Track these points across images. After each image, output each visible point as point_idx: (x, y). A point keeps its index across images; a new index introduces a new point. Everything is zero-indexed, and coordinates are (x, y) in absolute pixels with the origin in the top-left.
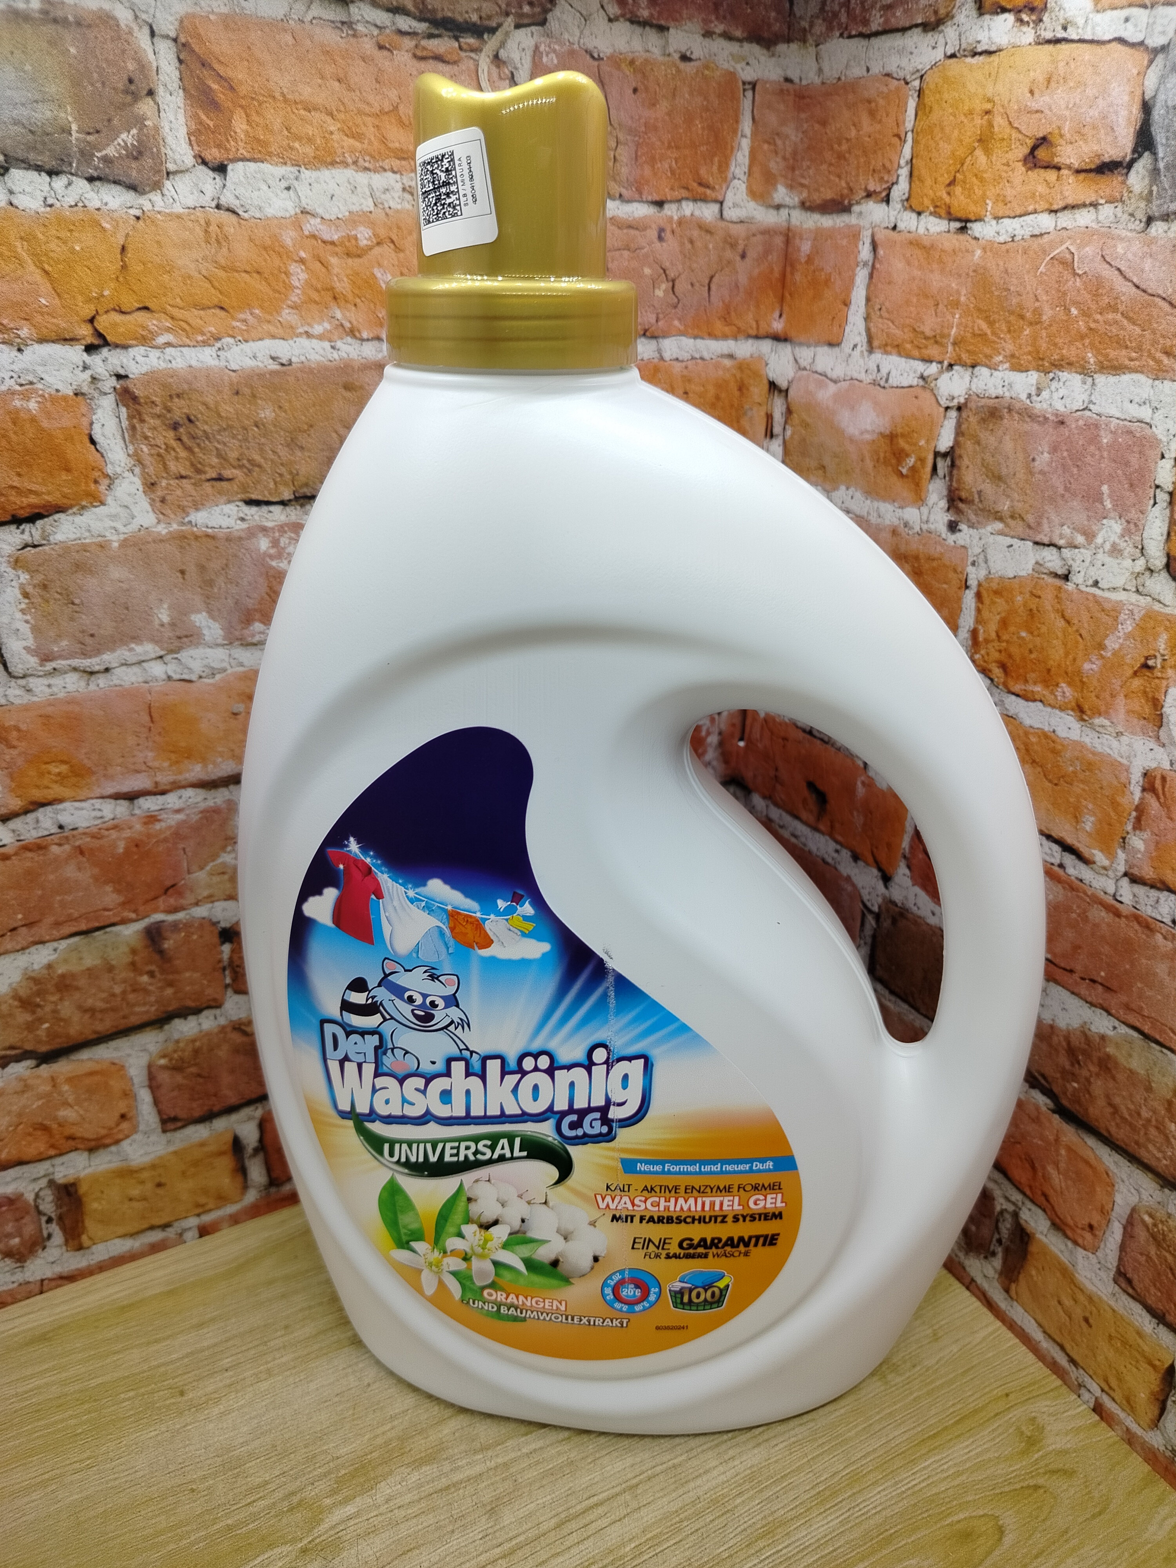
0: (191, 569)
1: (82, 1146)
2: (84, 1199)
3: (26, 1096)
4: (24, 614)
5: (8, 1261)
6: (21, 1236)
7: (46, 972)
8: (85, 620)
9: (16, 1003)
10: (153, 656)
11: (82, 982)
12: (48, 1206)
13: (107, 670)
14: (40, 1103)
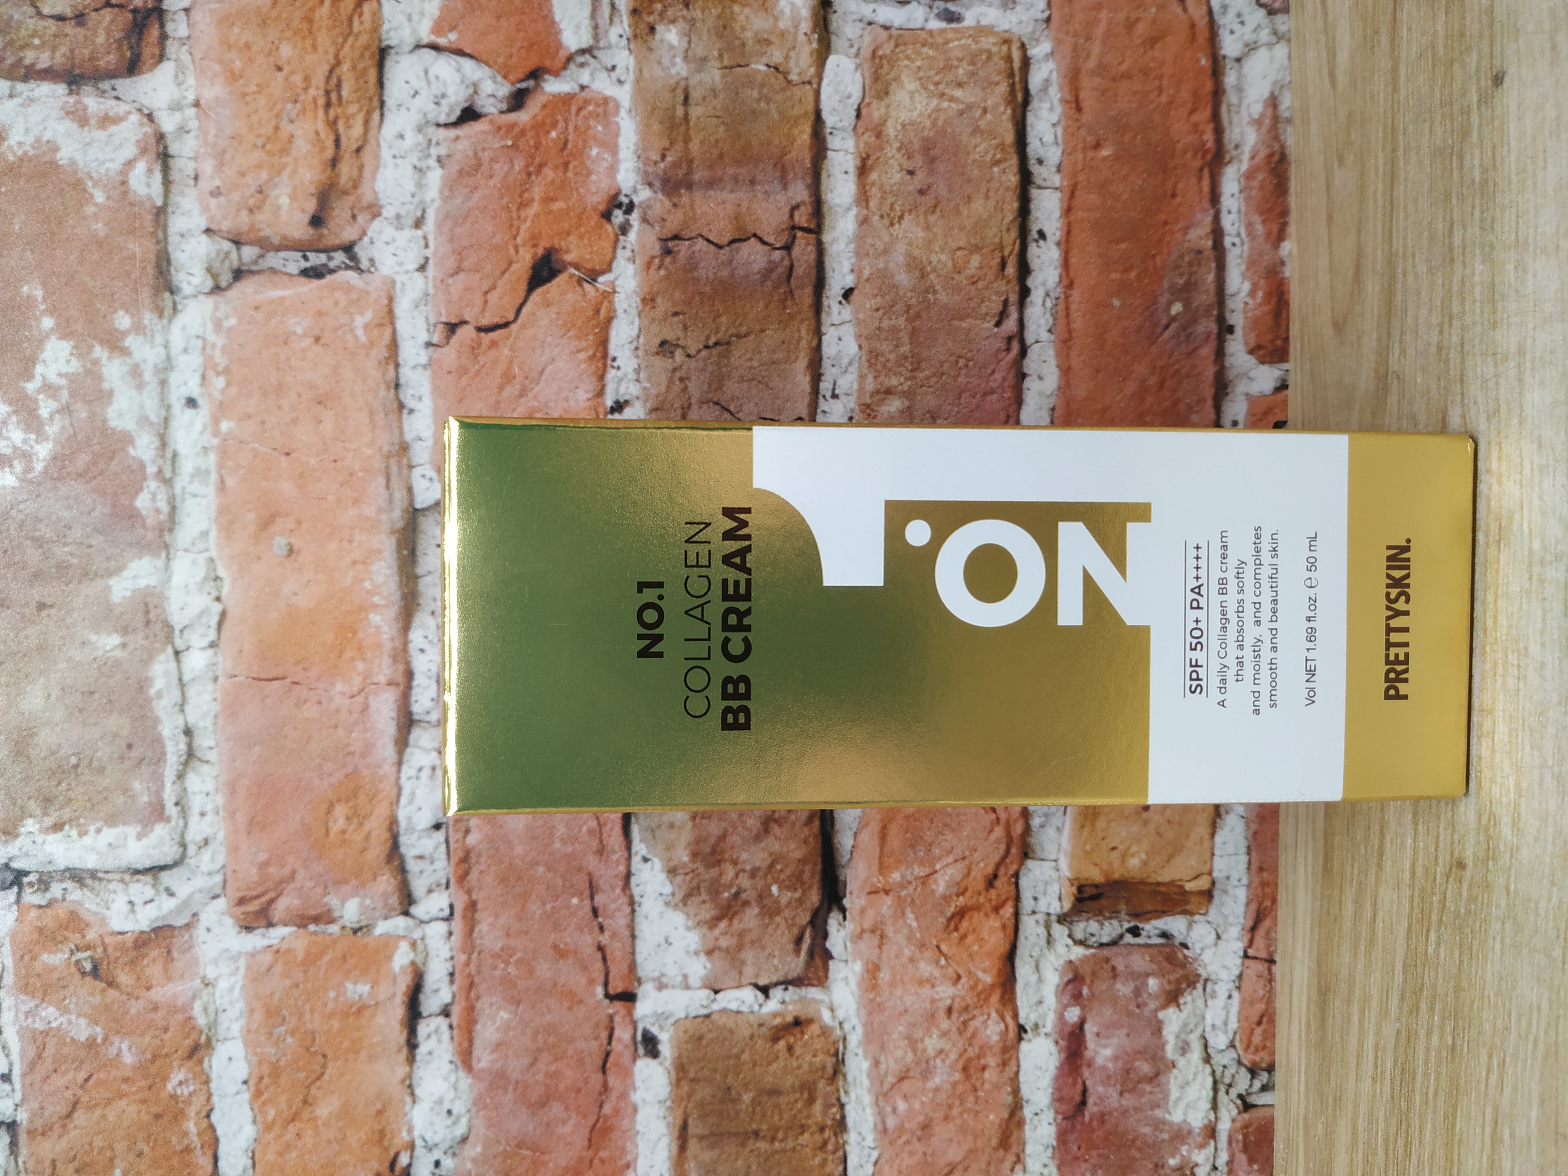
0: (37, 593)
1: (1014, 867)
2: (1116, 876)
3: (891, 934)
4: (86, 833)
5: (1186, 999)
6: (1147, 975)
7: (679, 879)
8: (104, 752)
9: (723, 925)
10: (173, 664)
11: (714, 829)
12: (1108, 930)
13: (188, 732)
14: (910, 916)
